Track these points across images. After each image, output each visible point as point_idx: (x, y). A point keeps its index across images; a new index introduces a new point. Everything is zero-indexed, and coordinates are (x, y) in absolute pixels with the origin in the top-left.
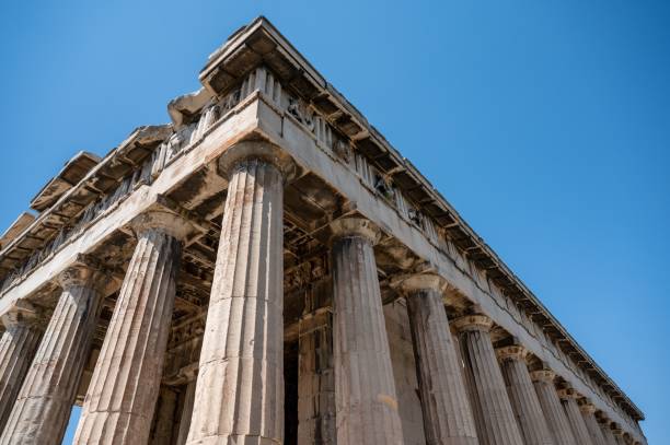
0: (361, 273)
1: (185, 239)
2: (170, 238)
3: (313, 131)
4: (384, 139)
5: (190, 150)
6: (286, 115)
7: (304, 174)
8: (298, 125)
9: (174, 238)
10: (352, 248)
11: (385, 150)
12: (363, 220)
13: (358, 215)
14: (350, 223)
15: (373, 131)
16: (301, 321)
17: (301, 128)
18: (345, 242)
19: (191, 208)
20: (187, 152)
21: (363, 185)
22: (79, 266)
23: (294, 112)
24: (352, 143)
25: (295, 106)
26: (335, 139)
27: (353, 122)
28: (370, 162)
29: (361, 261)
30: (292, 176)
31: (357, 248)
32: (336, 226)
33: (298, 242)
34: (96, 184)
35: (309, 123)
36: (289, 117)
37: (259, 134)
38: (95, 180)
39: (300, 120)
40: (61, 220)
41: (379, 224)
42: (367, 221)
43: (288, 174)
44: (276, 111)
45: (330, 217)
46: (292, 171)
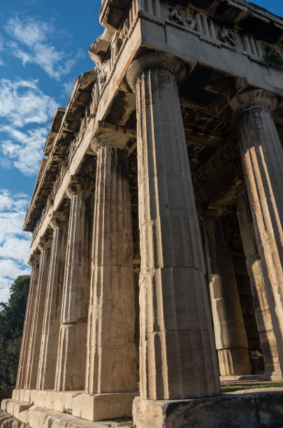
0: (261, 136)
1: (127, 148)
2: (116, 149)
3: (196, 29)
4: (265, 10)
5: (109, 81)
6: (167, 23)
7: (193, 68)
8: (180, 28)
9: (118, 149)
10: (251, 117)
11: (268, 21)
12: (256, 91)
13: (250, 88)
14: (245, 97)
15: (252, 8)
16: (234, 187)
17: (183, 30)
18: (244, 115)
19: (123, 124)
20: (108, 83)
21: (252, 60)
22: (74, 183)
23: (174, 18)
24: (236, 26)
25: (175, 12)
26: (219, 28)
27: (230, 6)
28: (257, 38)
29: (260, 126)
30: (183, 74)
31: (255, 117)
32: (234, 104)
33: (220, 127)
34: (69, 128)
35: (190, 23)
36: (170, 25)
37: (145, 48)
38: (67, 125)
39: (182, 23)
40: (59, 157)
41: (272, 90)
42: (260, 91)
43: (178, 73)
44: (157, 23)
45: (228, 97)
46: (181, 69)
